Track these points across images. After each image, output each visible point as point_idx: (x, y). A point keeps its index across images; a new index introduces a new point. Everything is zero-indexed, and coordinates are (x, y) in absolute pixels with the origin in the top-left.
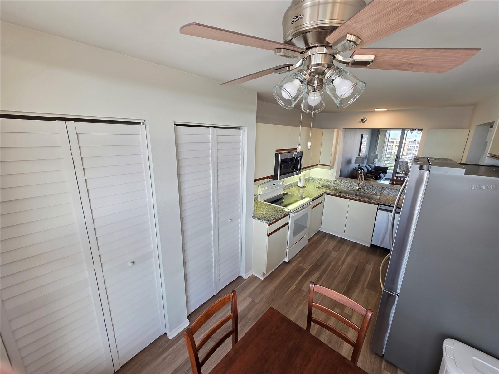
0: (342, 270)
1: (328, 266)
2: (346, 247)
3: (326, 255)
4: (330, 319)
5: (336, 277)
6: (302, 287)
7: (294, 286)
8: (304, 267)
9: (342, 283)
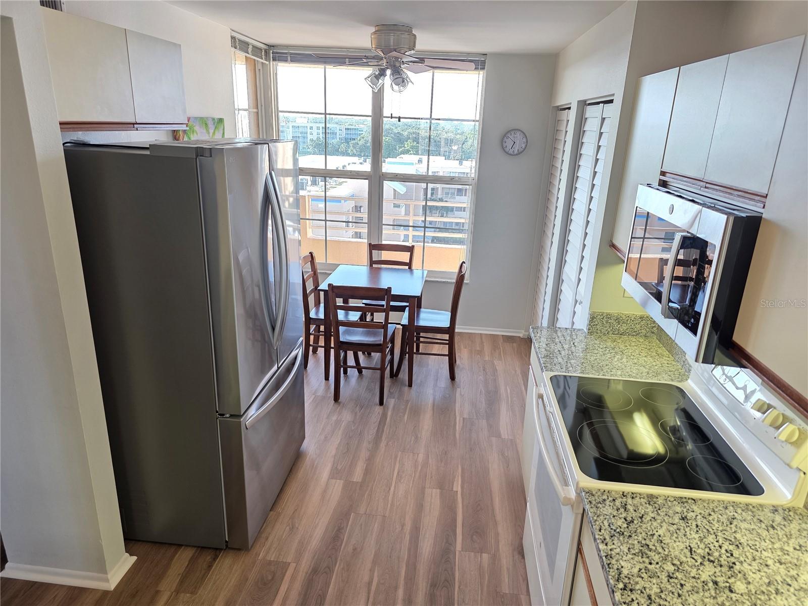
6: (441, 494)
7: (457, 487)
9: (355, 549)
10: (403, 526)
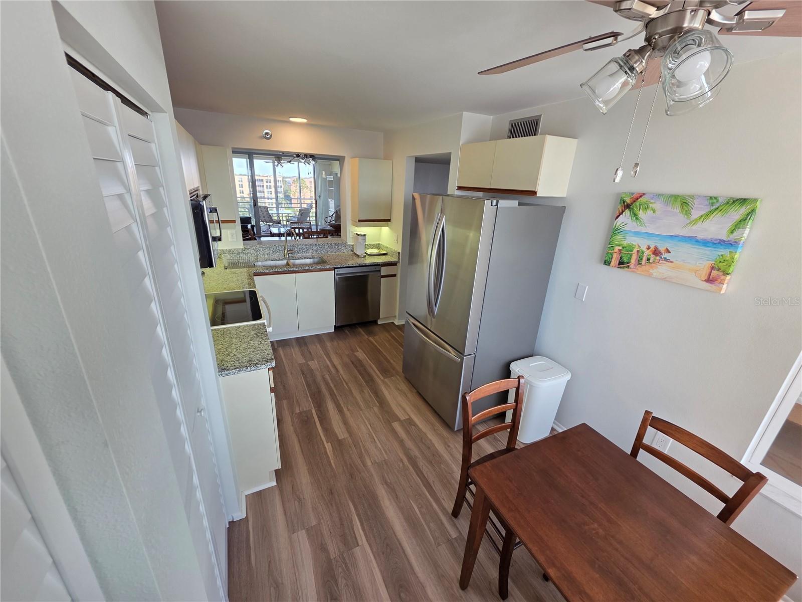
0: (344, 376)
1: (327, 384)
2: (315, 347)
3: (307, 373)
4: (403, 440)
5: (351, 391)
6: (338, 438)
7: (328, 446)
8: (305, 410)
9: (363, 392)
10: (348, 410)
